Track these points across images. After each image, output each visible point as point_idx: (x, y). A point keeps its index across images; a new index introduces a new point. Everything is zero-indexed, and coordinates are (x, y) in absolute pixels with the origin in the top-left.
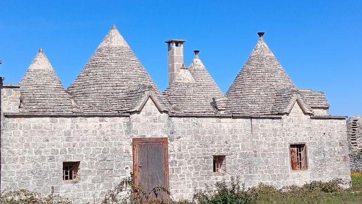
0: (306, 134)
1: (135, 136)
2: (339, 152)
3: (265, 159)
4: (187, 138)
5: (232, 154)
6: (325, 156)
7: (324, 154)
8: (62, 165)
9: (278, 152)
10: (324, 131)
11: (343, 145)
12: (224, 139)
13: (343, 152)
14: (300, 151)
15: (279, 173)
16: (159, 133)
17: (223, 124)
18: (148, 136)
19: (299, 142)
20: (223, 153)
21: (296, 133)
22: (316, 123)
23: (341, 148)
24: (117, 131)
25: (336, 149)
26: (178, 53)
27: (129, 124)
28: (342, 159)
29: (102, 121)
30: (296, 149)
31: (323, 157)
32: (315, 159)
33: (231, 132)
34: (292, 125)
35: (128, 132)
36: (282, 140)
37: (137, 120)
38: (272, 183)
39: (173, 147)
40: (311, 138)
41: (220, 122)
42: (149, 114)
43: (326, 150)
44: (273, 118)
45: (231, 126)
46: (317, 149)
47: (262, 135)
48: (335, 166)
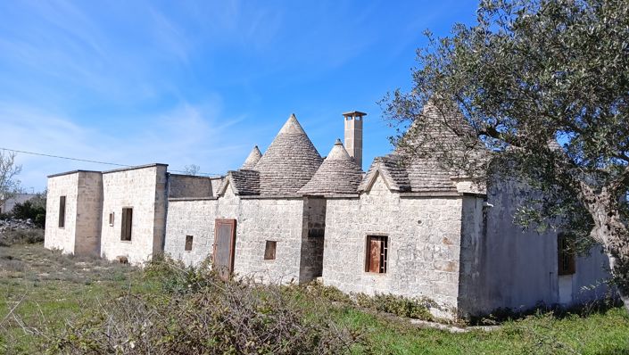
0: (392, 220)
1: (219, 217)
2: (441, 255)
3: (336, 250)
4: (250, 220)
5: (281, 240)
6: (415, 258)
7: (414, 254)
8: (185, 240)
9: (351, 244)
10: (420, 219)
11: (450, 243)
12: (278, 223)
13: (449, 255)
14: (386, 246)
15: (349, 273)
16: (232, 215)
18: (226, 217)
19: (381, 231)
21: (377, 220)
22: (408, 205)
23: (446, 247)
24: (212, 212)
25: (437, 249)
27: (217, 206)
28: (445, 266)
29: (205, 204)
30: (379, 242)
31: (412, 258)
32: (400, 261)
33: (284, 215)
34: (373, 207)
35: (216, 213)
36: (359, 228)
37: (222, 203)
38: (339, 284)
39: (240, 228)
40: (397, 227)
42: (228, 197)
43: (418, 248)
44: (350, 198)
46: (404, 244)
47: (335, 221)
48: (431, 277)
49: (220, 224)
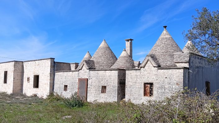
0: (154, 77)
1: (80, 78)
2: (175, 89)
3: (131, 89)
4: (94, 79)
6: (165, 90)
7: (164, 89)
8: (63, 87)
9: (137, 86)
10: (166, 76)
11: (179, 85)
12: (107, 79)
13: (179, 89)
14: (152, 87)
15: (137, 97)
16: (86, 77)
17: (106, 73)
18: (83, 78)
19: (150, 81)
20: (105, 85)
21: (148, 77)
22: (161, 72)
23: (177, 86)
24: (76, 76)
25: (174, 87)
26: (127, 44)
27: (79, 74)
29: (73, 73)
30: (149, 85)
31: (164, 90)
32: (159, 92)
33: (109, 76)
34: (146, 73)
35: (78, 76)
36: (140, 80)
37: (81, 72)
39: (89, 82)
40: (157, 80)
41: (106, 72)
42: (84, 70)
43: (166, 87)
45: (109, 74)
46: (160, 86)
47: (130, 78)
49: (81, 80)
